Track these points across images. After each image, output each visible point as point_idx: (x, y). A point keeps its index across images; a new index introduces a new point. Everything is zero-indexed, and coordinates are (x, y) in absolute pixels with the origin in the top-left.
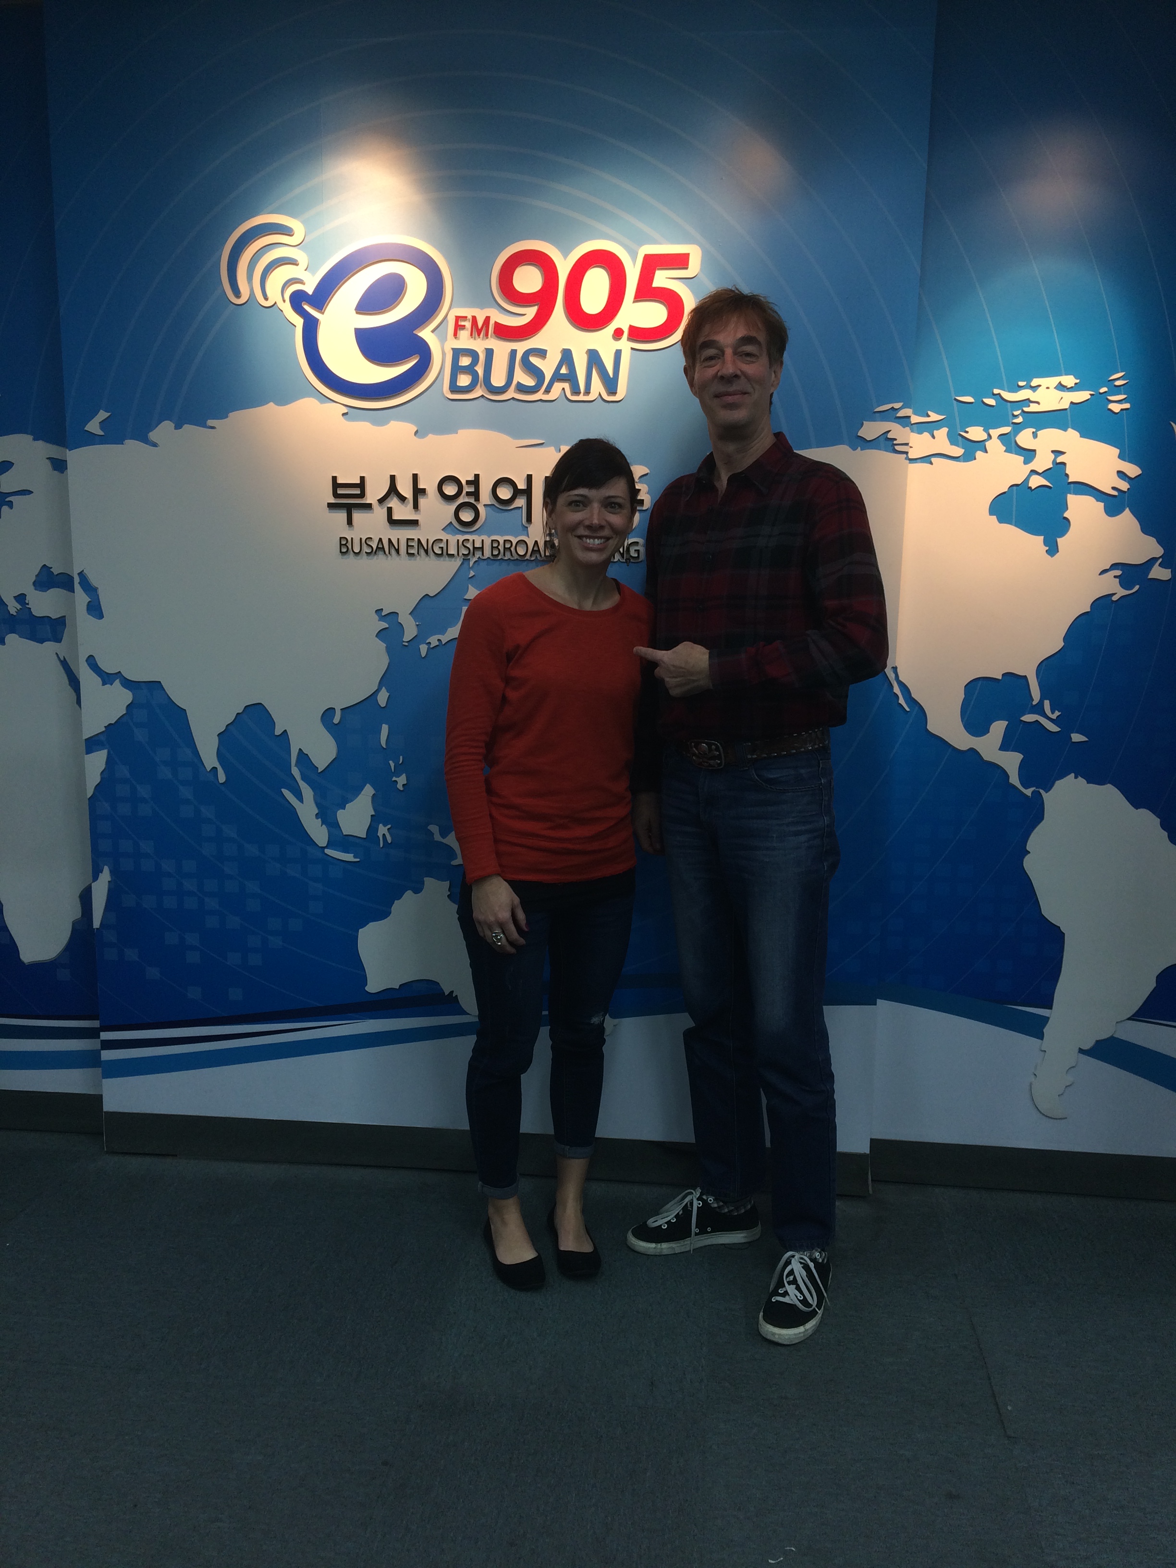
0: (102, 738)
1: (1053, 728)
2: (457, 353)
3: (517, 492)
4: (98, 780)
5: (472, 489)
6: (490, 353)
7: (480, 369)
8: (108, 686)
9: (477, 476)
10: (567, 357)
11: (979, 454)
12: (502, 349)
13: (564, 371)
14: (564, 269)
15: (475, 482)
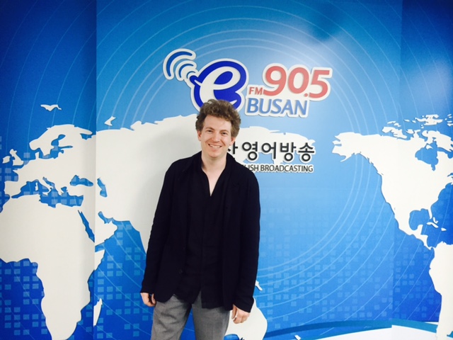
0: (103, 245)
1: (436, 226)
2: (250, 100)
3: (270, 148)
4: (100, 262)
5: (254, 147)
6: (262, 100)
7: (258, 105)
8: (107, 224)
9: (257, 143)
10: (289, 102)
11: (412, 138)
12: (266, 98)
13: (287, 107)
14: (288, 73)
15: (256, 144)
